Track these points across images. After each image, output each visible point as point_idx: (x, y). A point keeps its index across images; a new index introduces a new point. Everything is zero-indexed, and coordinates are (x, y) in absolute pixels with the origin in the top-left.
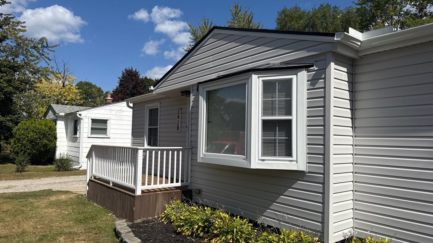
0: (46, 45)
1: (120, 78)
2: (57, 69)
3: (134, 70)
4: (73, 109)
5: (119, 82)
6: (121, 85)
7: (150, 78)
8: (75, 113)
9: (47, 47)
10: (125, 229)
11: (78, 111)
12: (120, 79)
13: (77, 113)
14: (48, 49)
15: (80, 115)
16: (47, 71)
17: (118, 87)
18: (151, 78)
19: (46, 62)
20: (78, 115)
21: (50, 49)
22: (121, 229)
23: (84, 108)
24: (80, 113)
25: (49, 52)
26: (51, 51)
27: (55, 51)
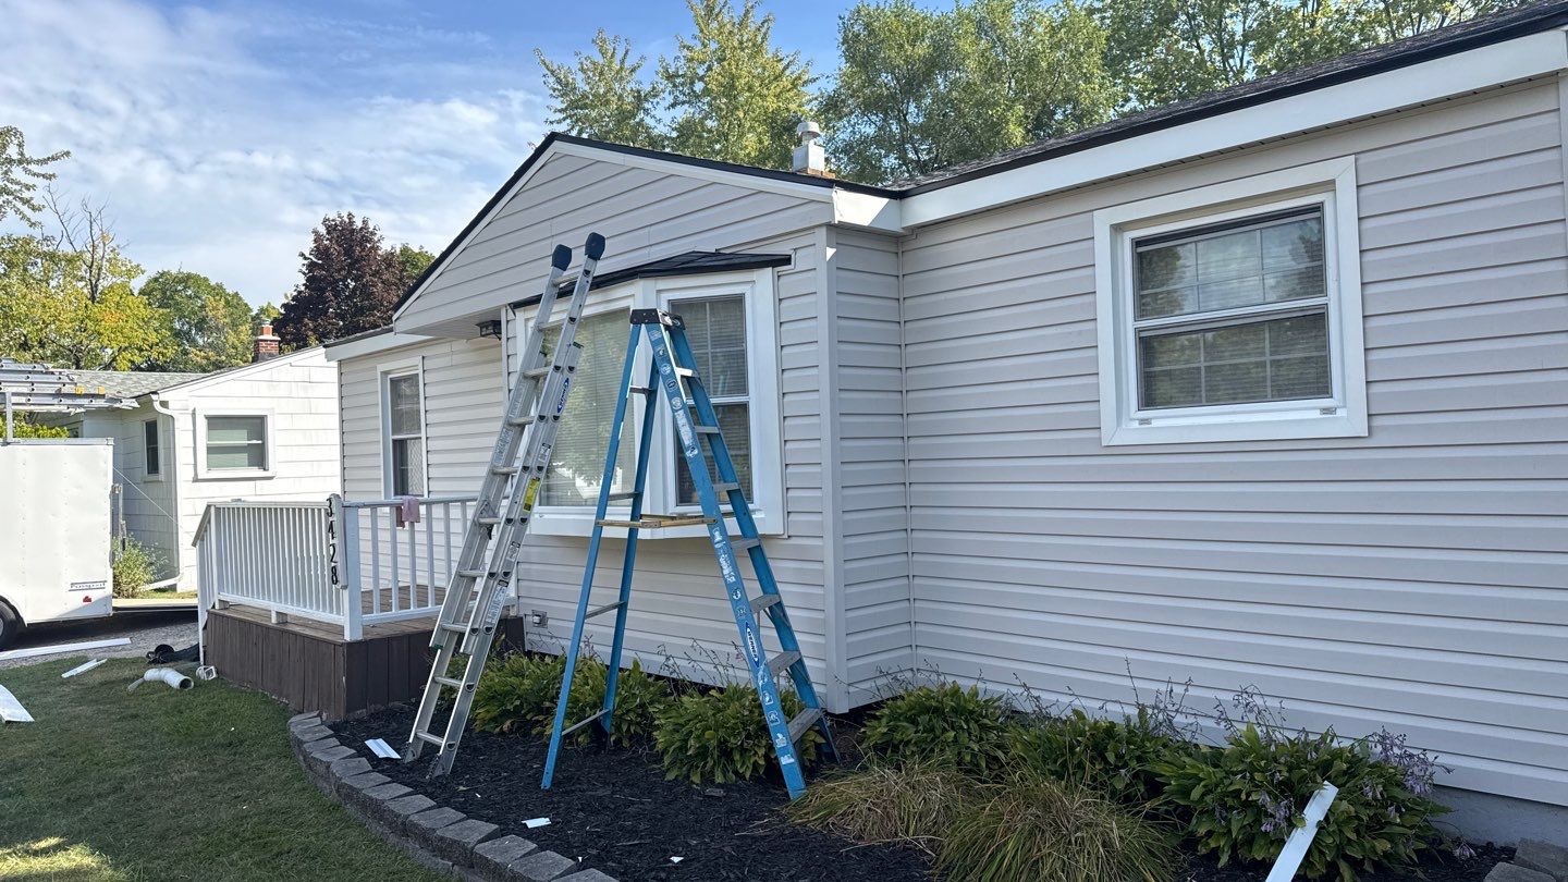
0: (15, 157)
1: (307, 255)
2: (65, 234)
3: (358, 224)
4: (135, 382)
5: (304, 269)
6: (311, 281)
7: (422, 247)
8: (144, 399)
9: (20, 162)
10: (316, 732)
11: (155, 393)
12: (306, 258)
13: (154, 397)
14: (24, 169)
15: (164, 404)
16: (27, 253)
17: (303, 288)
18: (424, 250)
19: (24, 217)
20: (157, 406)
21: (33, 167)
22: (304, 732)
23: (178, 377)
24: (163, 396)
25: (29, 180)
26: (38, 175)
27: (54, 175)
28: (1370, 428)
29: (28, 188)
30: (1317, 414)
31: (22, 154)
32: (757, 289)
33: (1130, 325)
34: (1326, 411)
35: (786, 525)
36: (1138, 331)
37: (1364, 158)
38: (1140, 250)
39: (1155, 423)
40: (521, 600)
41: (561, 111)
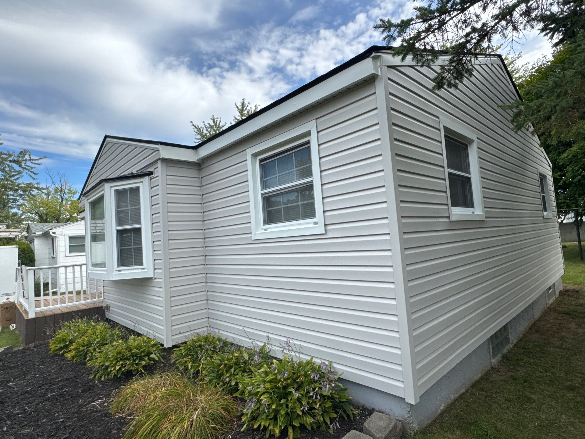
0: (28, 158)
8: (48, 232)
9: (30, 160)
11: (51, 229)
13: (50, 231)
14: (31, 162)
15: (54, 233)
19: (31, 177)
20: (51, 234)
21: (34, 162)
24: (53, 231)
25: (33, 165)
26: (35, 164)
27: (41, 164)
28: (326, 230)
29: (32, 168)
30: (312, 225)
31: (30, 158)
32: (144, 185)
33: (260, 192)
34: (316, 223)
35: (154, 273)
36: (263, 194)
37: (319, 120)
38: (262, 163)
39: (269, 230)
40: (105, 300)
41: (199, 139)
